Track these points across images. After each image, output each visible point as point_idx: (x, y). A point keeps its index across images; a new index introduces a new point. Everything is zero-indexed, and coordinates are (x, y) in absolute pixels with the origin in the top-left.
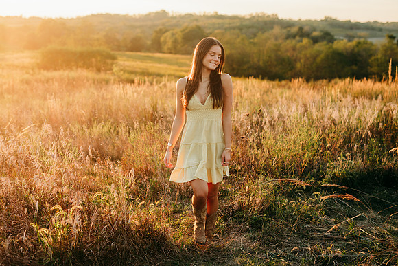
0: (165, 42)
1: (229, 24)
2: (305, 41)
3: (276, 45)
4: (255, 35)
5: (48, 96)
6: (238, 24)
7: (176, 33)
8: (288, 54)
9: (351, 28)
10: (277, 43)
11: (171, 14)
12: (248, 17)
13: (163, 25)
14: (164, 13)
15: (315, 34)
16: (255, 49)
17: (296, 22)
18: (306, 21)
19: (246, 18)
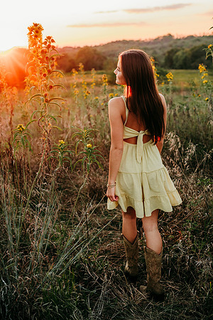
0: (177, 59)
7: (186, 52)
11: (175, 37)
13: (171, 46)
14: (170, 36)
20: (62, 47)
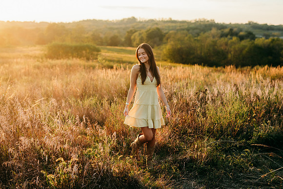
0: (134, 40)
1: (180, 26)
2: (234, 38)
3: (213, 42)
4: (198, 35)
5: (53, 78)
6: (186, 27)
7: (142, 33)
8: (222, 48)
9: (267, 29)
10: (214, 40)
11: (139, 20)
12: (194, 22)
13: (133, 27)
14: (134, 19)
15: (242, 33)
16: (198, 45)
17: (228, 25)
18: (235, 24)
19: (192, 22)
20: (38, 22)
